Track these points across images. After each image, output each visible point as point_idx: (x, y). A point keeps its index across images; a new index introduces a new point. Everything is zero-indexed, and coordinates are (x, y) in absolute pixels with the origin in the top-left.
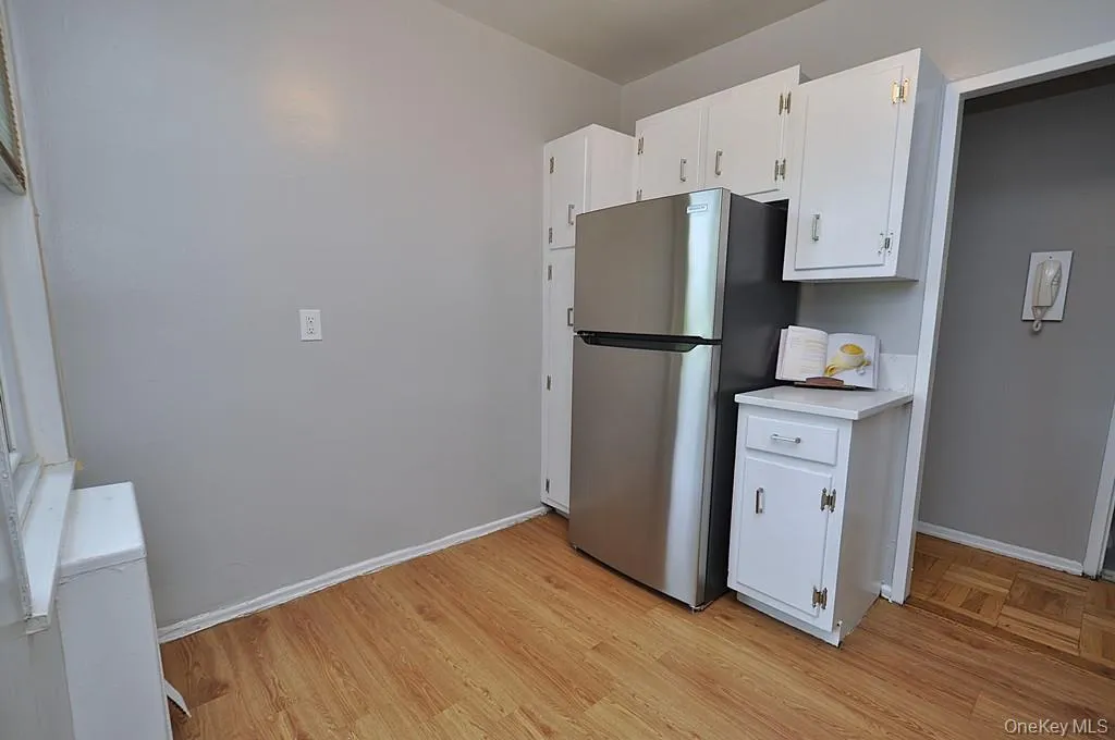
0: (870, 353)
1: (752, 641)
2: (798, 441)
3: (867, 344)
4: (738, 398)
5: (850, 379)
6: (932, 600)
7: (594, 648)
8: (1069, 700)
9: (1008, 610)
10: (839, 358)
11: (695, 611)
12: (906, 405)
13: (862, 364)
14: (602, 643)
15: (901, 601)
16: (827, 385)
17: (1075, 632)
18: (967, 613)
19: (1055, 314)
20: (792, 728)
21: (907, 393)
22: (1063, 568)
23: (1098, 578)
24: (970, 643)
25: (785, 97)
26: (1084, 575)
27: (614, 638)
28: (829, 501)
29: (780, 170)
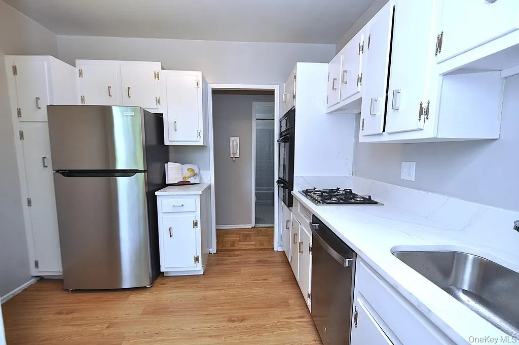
0: (196, 171)
1: (176, 287)
2: (183, 205)
3: (195, 168)
4: (157, 193)
5: (192, 180)
6: (223, 248)
7: (107, 328)
8: (257, 260)
9: (240, 243)
10: (187, 174)
11: (149, 288)
12: (209, 187)
13: (195, 175)
14: (110, 323)
15: (215, 252)
16: (184, 183)
17: (254, 243)
18: (232, 248)
19: (237, 155)
20: (199, 306)
21: (209, 182)
22: (248, 227)
23: (255, 227)
24: (235, 256)
25: (156, 73)
26: (252, 227)
27: (116, 318)
28: (195, 224)
29: (158, 101)
